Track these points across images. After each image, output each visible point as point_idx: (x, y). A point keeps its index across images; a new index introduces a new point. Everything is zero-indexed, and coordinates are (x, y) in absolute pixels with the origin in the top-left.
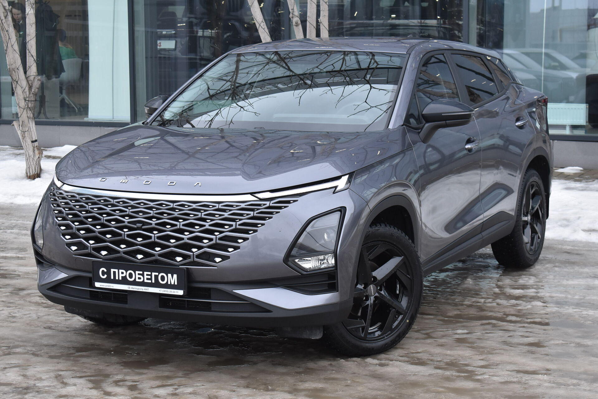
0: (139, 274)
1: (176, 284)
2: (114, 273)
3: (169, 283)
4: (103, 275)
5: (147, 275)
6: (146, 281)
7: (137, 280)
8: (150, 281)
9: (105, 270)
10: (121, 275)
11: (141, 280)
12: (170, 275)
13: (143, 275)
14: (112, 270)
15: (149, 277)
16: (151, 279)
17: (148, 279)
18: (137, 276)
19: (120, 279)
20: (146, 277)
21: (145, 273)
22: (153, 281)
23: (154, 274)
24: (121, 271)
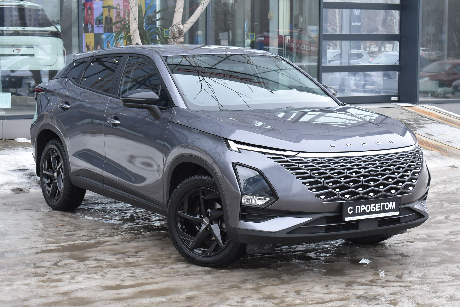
0: (373, 206)
1: (395, 208)
2: (358, 208)
3: (391, 208)
4: (350, 212)
5: (378, 206)
6: (377, 210)
7: (372, 210)
8: (379, 210)
9: (352, 208)
10: (362, 209)
11: (374, 210)
12: (391, 203)
13: (375, 206)
14: (356, 207)
15: (379, 207)
16: (380, 208)
17: (378, 208)
18: (372, 208)
19: (361, 212)
20: (377, 207)
21: (377, 205)
22: (382, 209)
23: (382, 204)
24: (362, 206)
